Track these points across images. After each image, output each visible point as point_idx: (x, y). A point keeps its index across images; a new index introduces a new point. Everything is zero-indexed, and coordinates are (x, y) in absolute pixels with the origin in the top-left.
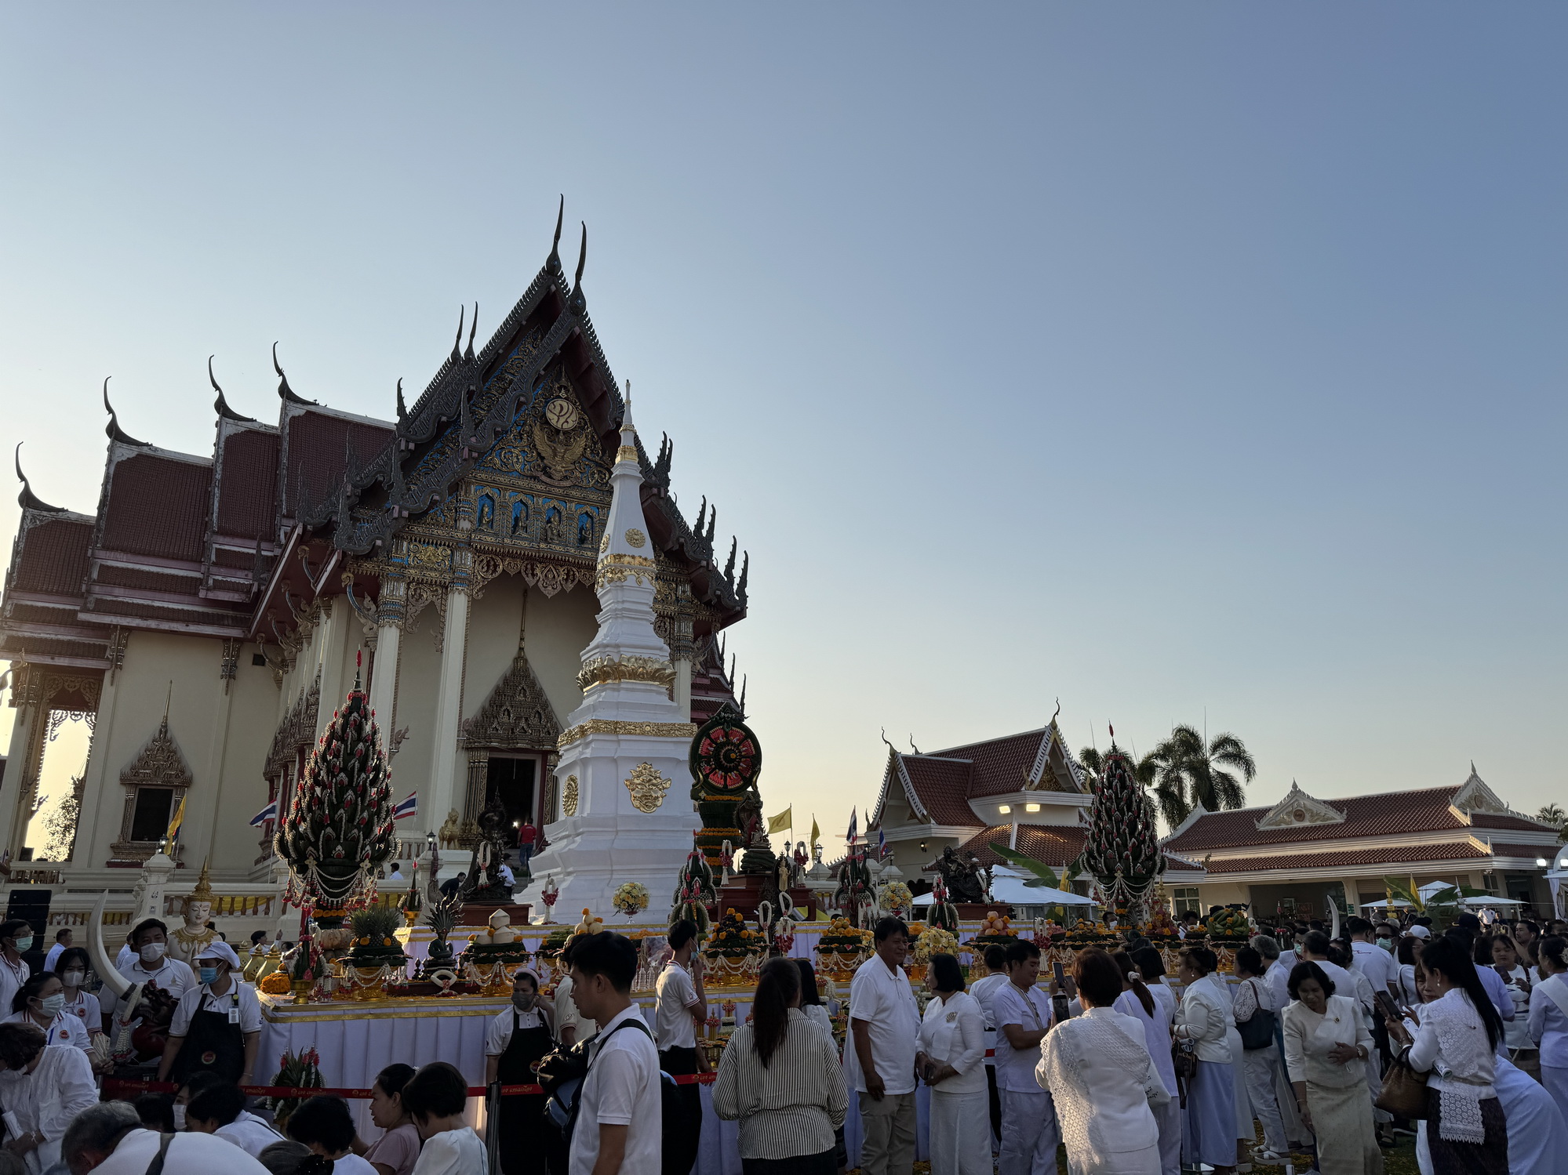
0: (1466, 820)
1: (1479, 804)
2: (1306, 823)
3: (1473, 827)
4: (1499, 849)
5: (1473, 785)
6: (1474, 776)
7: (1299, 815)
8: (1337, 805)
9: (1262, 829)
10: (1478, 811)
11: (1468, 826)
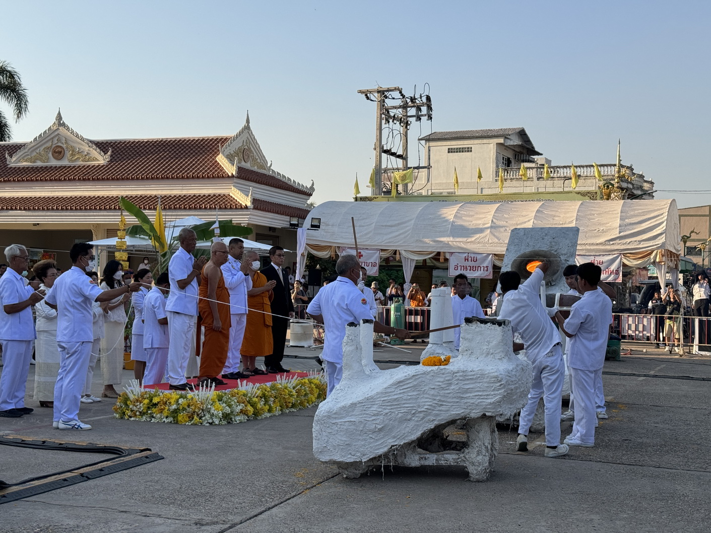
0: (230, 169)
1: (246, 157)
2: (65, 162)
3: (237, 177)
4: (259, 205)
5: (245, 136)
6: (247, 128)
7: (59, 153)
8: (102, 146)
9: (12, 165)
10: (243, 164)
11: (233, 176)
